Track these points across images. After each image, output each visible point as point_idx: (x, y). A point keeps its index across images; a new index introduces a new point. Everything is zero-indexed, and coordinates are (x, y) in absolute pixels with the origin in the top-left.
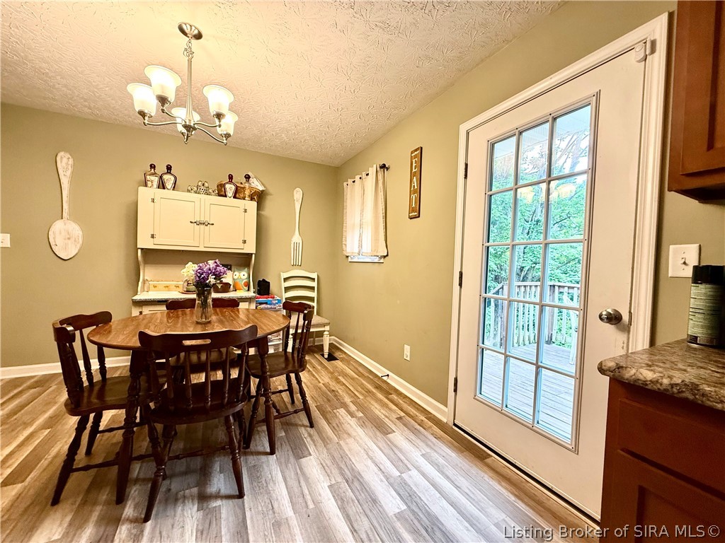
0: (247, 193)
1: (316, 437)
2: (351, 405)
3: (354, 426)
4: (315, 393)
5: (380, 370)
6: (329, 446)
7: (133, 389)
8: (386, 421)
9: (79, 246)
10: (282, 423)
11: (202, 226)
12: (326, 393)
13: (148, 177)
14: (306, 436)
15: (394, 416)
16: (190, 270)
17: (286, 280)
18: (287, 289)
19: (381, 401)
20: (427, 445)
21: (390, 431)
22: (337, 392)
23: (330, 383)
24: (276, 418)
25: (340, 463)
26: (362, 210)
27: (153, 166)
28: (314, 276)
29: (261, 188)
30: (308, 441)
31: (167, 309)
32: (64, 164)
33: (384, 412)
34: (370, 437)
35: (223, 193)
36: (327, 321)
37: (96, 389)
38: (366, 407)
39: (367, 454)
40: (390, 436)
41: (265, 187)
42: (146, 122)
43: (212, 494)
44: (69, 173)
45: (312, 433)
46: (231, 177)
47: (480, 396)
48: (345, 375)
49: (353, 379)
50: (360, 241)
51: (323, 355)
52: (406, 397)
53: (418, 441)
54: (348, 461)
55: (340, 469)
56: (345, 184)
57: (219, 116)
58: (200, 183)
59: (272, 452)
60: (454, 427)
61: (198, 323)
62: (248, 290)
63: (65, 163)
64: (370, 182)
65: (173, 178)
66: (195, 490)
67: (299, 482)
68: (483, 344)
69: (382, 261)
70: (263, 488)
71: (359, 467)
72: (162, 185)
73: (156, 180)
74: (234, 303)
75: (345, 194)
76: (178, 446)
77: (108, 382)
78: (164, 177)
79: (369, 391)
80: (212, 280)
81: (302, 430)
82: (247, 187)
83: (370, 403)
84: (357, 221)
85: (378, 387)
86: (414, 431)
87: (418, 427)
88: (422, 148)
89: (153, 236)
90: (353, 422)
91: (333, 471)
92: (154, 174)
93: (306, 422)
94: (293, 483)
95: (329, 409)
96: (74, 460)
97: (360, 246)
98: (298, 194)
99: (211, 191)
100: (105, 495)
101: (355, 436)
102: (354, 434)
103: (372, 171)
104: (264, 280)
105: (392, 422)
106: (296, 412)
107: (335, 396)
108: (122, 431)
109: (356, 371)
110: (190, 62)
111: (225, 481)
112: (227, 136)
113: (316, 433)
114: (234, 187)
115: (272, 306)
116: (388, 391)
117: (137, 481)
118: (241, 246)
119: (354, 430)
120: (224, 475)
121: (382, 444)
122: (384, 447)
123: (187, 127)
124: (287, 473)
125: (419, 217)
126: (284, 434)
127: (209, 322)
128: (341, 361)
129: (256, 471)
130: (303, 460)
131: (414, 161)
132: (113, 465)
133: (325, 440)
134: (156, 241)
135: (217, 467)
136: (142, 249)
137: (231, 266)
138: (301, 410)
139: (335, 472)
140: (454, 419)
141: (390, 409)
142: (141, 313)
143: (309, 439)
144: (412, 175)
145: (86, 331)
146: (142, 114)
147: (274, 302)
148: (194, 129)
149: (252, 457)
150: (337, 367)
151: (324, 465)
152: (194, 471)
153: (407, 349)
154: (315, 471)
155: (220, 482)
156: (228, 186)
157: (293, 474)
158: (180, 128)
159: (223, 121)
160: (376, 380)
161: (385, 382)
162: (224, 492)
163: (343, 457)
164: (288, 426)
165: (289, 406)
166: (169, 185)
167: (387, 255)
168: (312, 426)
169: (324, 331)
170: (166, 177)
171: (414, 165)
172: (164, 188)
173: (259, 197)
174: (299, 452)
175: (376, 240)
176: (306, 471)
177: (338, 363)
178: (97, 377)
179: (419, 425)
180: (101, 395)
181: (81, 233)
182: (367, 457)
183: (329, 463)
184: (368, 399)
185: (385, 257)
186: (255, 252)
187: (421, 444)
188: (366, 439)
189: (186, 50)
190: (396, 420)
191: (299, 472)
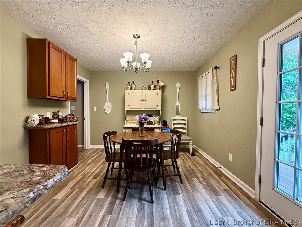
0: (158, 87)
1: (183, 188)
2: (200, 178)
3: (201, 188)
4: (184, 169)
5: (216, 164)
6: (189, 193)
7: (121, 157)
8: (218, 189)
9: (111, 110)
10: (170, 179)
11: (143, 101)
12: (189, 170)
13: (128, 86)
14: (179, 186)
15: (222, 188)
16: (137, 117)
17: (173, 120)
18: (174, 124)
19: (216, 179)
20: (240, 207)
21: (219, 194)
22: (194, 170)
23: (192, 166)
24: (166, 176)
25: (192, 202)
26: (206, 89)
27: (129, 83)
28: (185, 119)
29: (163, 85)
30: (179, 188)
31: (132, 130)
33: (217, 185)
34: (208, 195)
35: (150, 88)
36: (191, 139)
37: (113, 155)
38: (207, 180)
39: (206, 202)
40: (219, 197)
41: (165, 84)
42: (125, 70)
43: (143, 198)
44: (108, 88)
45: (181, 186)
46: (152, 82)
47: (277, 189)
48: (199, 164)
49: (202, 166)
50: (206, 103)
51: (189, 153)
52: (230, 180)
53: (235, 204)
54: (196, 202)
55: (192, 205)
56: (198, 78)
57: (145, 63)
58: (142, 86)
59: (165, 189)
60: (259, 202)
61: (140, 136)
62: (159, 124)
63: (108, 85)
64: (210, 76)
65: (134, 85)
66: (138, 195)
67: (174, 205)
68: (278, 159)
69: (216, 112)
70: (160, 202)
71: (202, 207)
72: (131, 89)
73: (130, 87)
74: (152, 129)
75: (198, 82)
76: (134, 178)
77: (116, 153)
78: (131, 85)
79: (210, 173)
80: (144, 121)
81: (177, 184)
82: (158, 85)
83: (210, 179)
84: (204, 94)
85: (215, 172)
86: (233, 198)
87: (236, 197)
88: (236, 55)
89: (129, 106)
90: (200, 185)
91: (189, 205)
92: (129, 85)
93: (179, 181)
94: (172, 204)
95: (190, 177)
96: (107, 175)
97: (206, 105)
98: (178, 85)
99: (146, 88)
100: (114, 189)
101: (201, 192)
102: (200, 191)
103: (210, 70)
104: (165, 120)
105: (221, 190)
106: (175, 175)
107: (193, 172)
108: (118, 169)
109: (205, 162)
110: (136, 46)
111: (148, 195)
112: (149, 69)
113: (183, 186)
114: (153, 86)
115: (168, 131)
116: (221, 175)
117: (122, 187)
118: (156, 107)
119: (201, 189)
120: (148, 193)
121: (214, 199)
122: (215, 201)
123: (136, 69)
124: (170, 200)
125: (236, 89)
126: (170, 183)
127: (143, 136)
128: (198, 157)
129: (158, 195)
130: (177, 196)
131: (232, 62)
132: (116, 180)
133: (187, 191)
134: (130, 107)
135: (145, 189)
136: (126, 110)
137: (153, 115)
138: (177, 175)
139: (190, 205)
140: (260, 198)
141: (221, 184)
142: (126, 131)
143: (180, 188)
144: (231, 69)
145: (111, 136)
146: (124, 67)
147: (169, 129)
148: (138, 69)
149: (157, 189)
150: (195, 159)
151: (185, 201)
152: (138, 189)
153: (231, 156)
154: (181, 202)
155: (146, 195)
156: (151, 86)
157: (172, 200)
158: (134, 70)
159: (146, 64)
160: (214, 168)
161: (219, 170)
162: (147, 199)
163: (194, 200)
164: (172, 181)
165: (173, 172)
166: (133, 88)
167: (219, 109)
168: (181, 183)
169: (190, 143)
170: (132, 85)
171: (232, 64)
172: (132, 89)
173: (163, 88)
174: (175, 192)
175: (213, 102)
176: (177, 201)
177: (196, 158)
178: (113, 151)
179: (237, 195)
180: (114, 157)
181: (111, 106)
182: (205, 203)
183: (187, 201)
184: (209, 176)
185: (218, 110)
186: (161, 110)
187: (237, 206)
188: (206, 195)
189: (135, 43)
190: (224, 190)
191: (175, 201)
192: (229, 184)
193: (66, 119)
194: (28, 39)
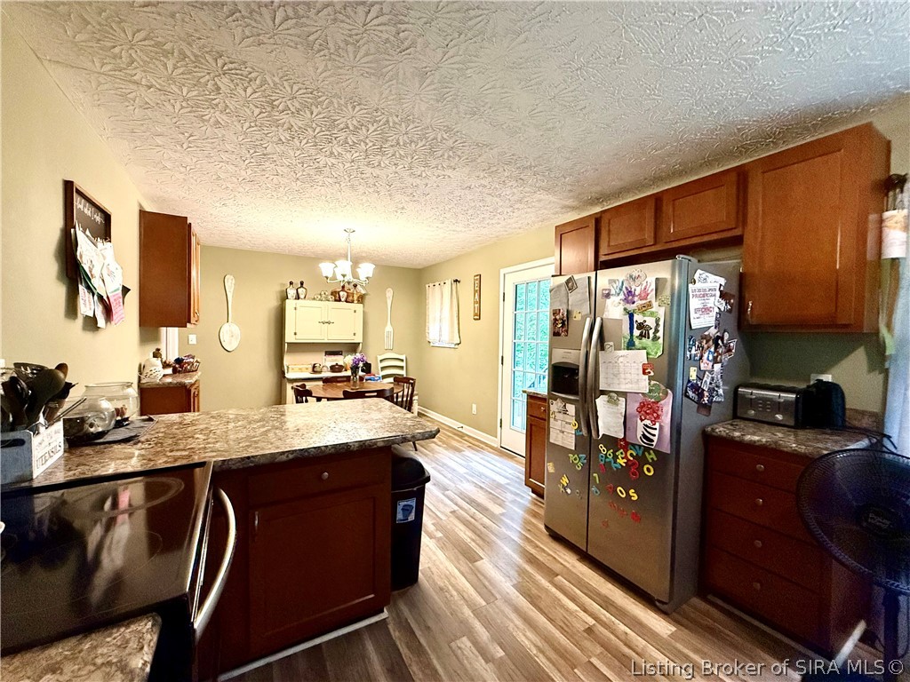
0: (355, 298)
1: (420, 454)
5: (456, 425)
6: (428, 457)
8: (461, 447)
9: (237, 342)
11: (326, 325)
13: (288, 292)
15: (465, 446)
17: (381, 361)
18: (383, 368)
19: (457, 440)
20: (483, 455)
26: (441, 309)
27: (291, 283)
28: (403, 357)
29: (363, 292)
32: (229, 284)
33: (459, 444)
35: (337, 298)
36: (416, 393)
38: (448, 443)
39: (450, 458)
40: (463, 452)
41: (366, 291)
44: (232, 290)
46: (343, 286)
47: (513, 426)
50: (441, 331)
55: (436, 463)
56: (427, 286)
58: (322, 293)
60: (500, 448)
63: (230, 282)
64: (447, 288)
65: (304, 291)
68: (513, 397)
69: (456, 347)
72: (298, 296)
73: (294, 292)
75: (427, 294)
79: (449, 436)
82: (355, 293)
83: (450, 441)
84: (438, 316)
85: (456, 434)
88: (480, 275)
89: (295, 334)
92: (293, 289)
95: (425, 444)
97: (440, 335)
98: (389, 293)
99: (329, 298)
103: (448, 282)
104: (367, 362)
114: (346, 294)
115: (375, 382)
116: (462, 435)
118: (353, 337)
125: (480, 319)
131: (475, 282)
133: (425, 455)
134: (297, 337)
136: (289, 343)
140: (500, 445)
141: (463, 443)
144: (475, 291)
153: (474, 406)
156: (341, 293)
161: (460, 432)
166: (302, 296)
167: (460, 343)
169: (414, 400)
170: (300, 290)
171: (476, 285)
172: (299, 298)
175: (452, 332)
181: (239, 332)
184: (449, 439)
185: (458, 344)
186: (361, 341)
192: (471, 440)
193: (181, 367)
194: (143, 214)
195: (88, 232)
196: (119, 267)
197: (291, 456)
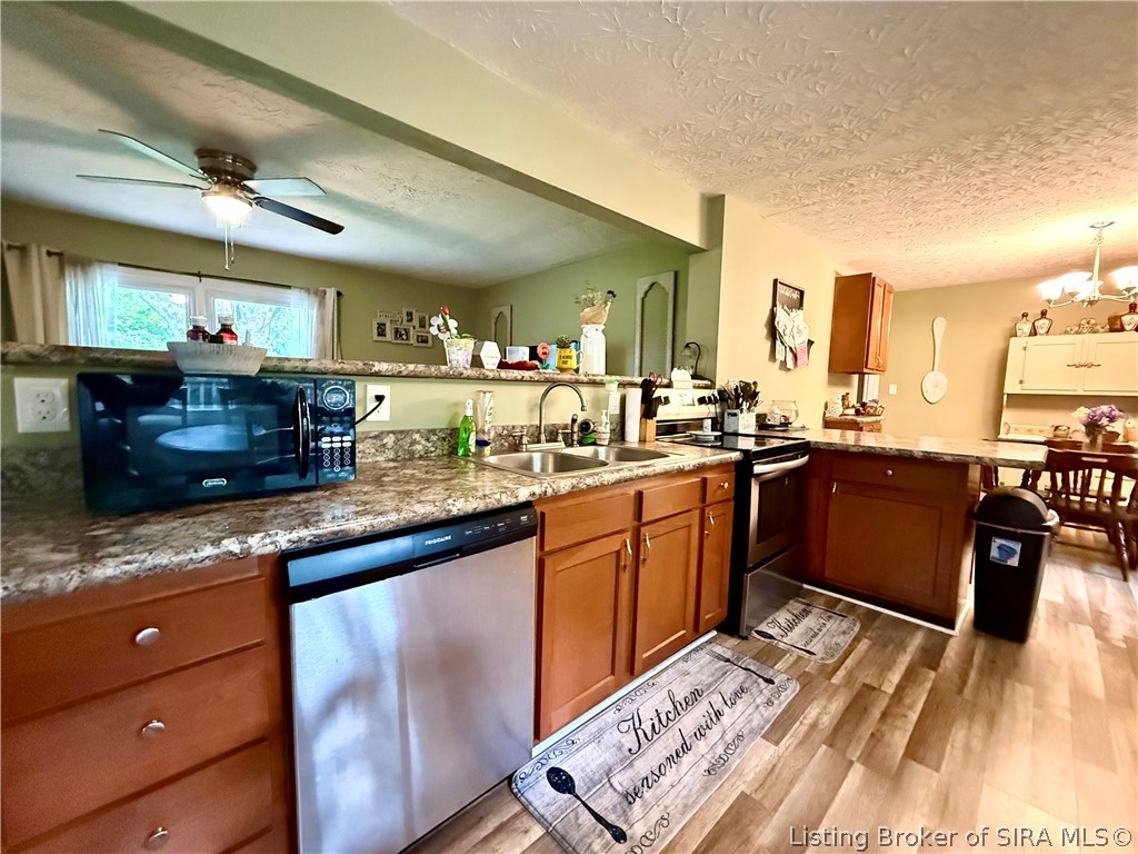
9: (944, 392)
11: (1083, 369)
13: (1020, 327)
16: (1083, 412)
27: (1025, 315)
32: (938, 327)
35: (1118, 327)
44: (941, 334)
58: (1083, 322)
63: (940, 325)
65: (1047, 322)
72: (1034, 333)
73: (1027, 328)
78: (1035, 322)
89: (1021, 382)
92: (1026, 322)
99: (1099, 327)
134: (1024, 386)
136: (1008, 395)
156: (1126, 318)
166: (1042, 331)
170: (1039, 323)
172: (1036, 335)
181: (946, 381)
193: (864, 410)
194: (839, 280)
195: (785, 308)
196: (808, 328)
197: (861, 450)
